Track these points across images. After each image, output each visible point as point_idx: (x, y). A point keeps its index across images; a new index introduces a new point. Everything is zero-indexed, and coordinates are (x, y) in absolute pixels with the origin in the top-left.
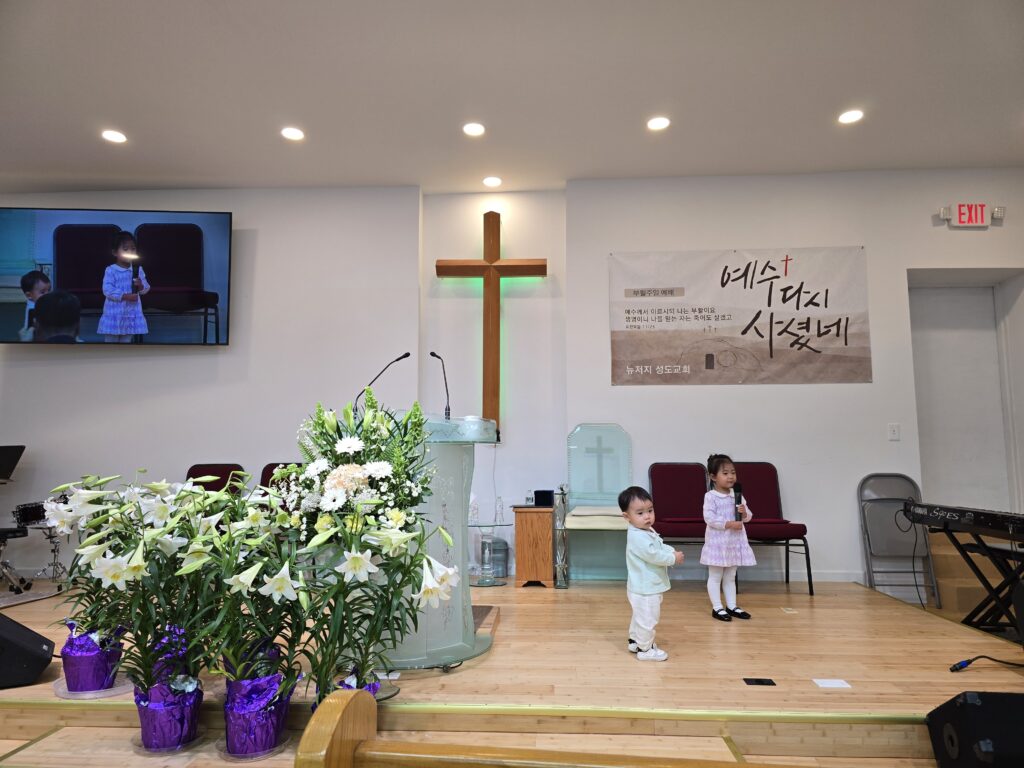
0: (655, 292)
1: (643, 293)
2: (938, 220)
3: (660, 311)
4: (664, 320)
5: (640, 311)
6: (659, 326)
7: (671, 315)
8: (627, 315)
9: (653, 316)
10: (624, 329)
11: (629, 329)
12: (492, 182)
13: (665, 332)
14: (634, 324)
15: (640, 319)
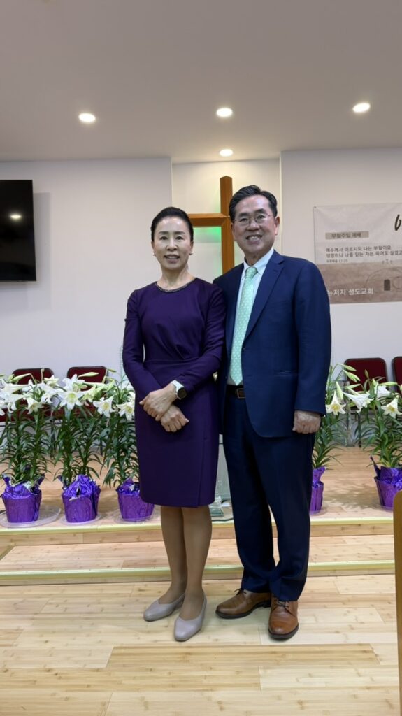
0: (348, 235)
1: (339, 236)
3: (351, 249)
4: (354, 255)
5: (337, 249)
6: (351, 260)
7: (360, 251)
8: (328, 253)
9: (347, 252)
10: (326, 263)
11: (329, 263)
12: (226, 153)
13: (355, 264)
14: (333, 259)
15: (337, 255)
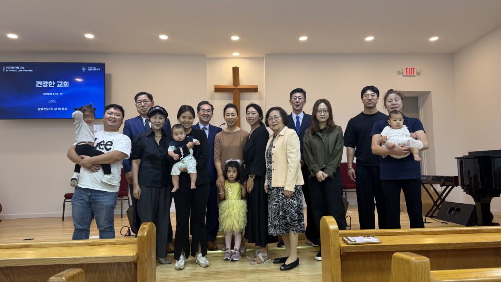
2: (399, 73)
12: (236, 54)
